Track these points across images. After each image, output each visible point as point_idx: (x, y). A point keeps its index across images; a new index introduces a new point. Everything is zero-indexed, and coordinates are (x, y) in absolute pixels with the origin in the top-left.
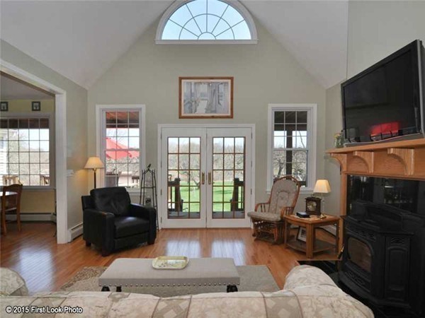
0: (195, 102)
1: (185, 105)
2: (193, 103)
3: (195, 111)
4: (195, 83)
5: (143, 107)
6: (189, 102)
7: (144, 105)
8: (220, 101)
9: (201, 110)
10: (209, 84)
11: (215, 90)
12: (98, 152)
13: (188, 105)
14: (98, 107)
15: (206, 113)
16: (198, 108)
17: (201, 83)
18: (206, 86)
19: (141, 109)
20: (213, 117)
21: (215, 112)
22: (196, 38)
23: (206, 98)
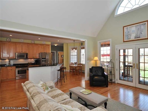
0: (130, 35)
1: (125, 37)
2: (129, 36)
3: (130, 39)
4: (130, 27)
5: (111, 40)
6: (127, 35)
7: (111, 39)
8: (142, 32)
9: (133, 38)
10: (136, 26)
11: (139, 28)
12: (98, 55)
13: (127, 37)
14: (98, 42)
15: (135, 38)
16: (131, 37)
17: (132, 27)
18: (135, 27)
19: (110, 41)
20: (138, 40)
21: (139, 37)
22: (130, 9)
23: (135, 32)
